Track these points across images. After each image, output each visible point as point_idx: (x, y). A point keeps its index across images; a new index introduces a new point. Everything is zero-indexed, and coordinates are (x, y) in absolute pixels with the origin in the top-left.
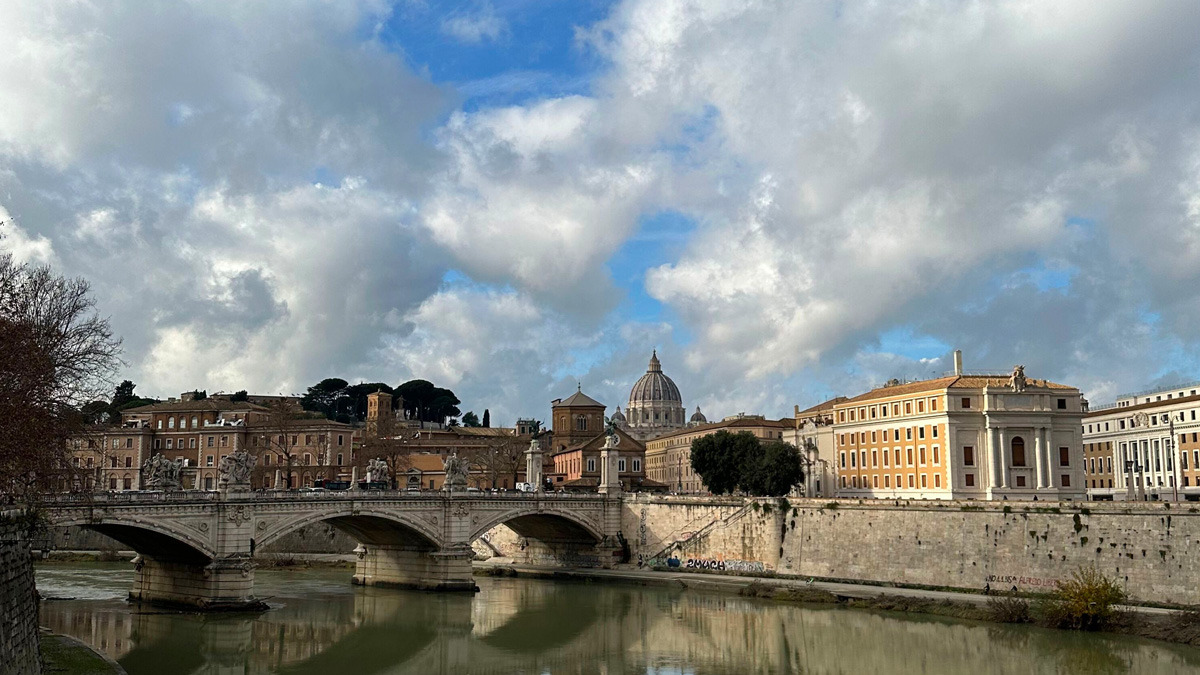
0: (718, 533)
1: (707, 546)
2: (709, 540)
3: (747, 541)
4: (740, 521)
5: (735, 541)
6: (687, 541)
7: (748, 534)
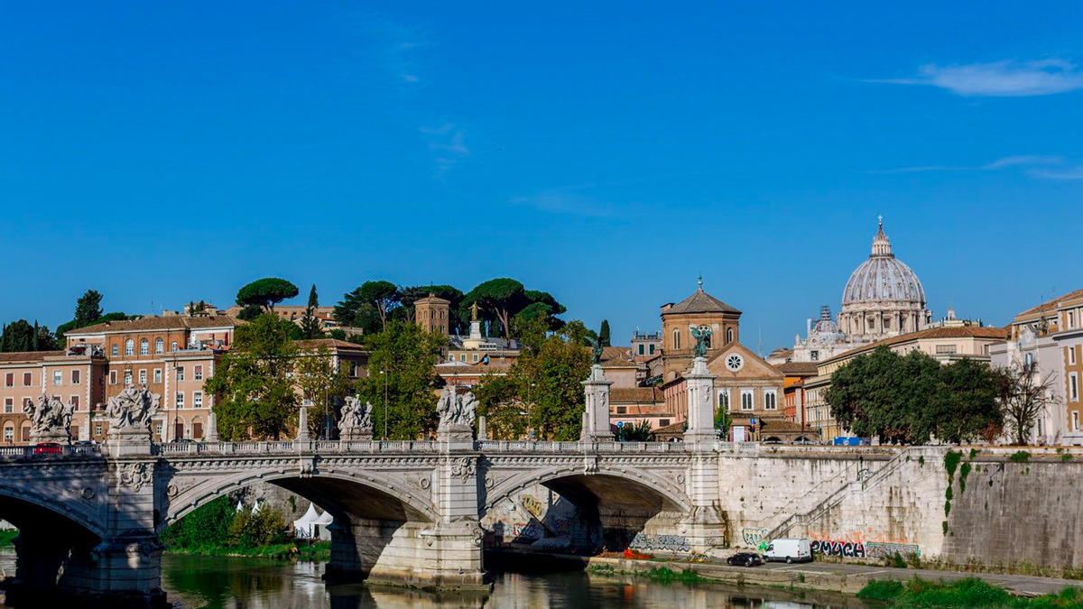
0: (855, 499)
1: (837, 521)
2: (840, 512)
3: (895, 513)
4: (884, 482)
5: (879, 513)
6: (810, 514)
7: (896, 504)
